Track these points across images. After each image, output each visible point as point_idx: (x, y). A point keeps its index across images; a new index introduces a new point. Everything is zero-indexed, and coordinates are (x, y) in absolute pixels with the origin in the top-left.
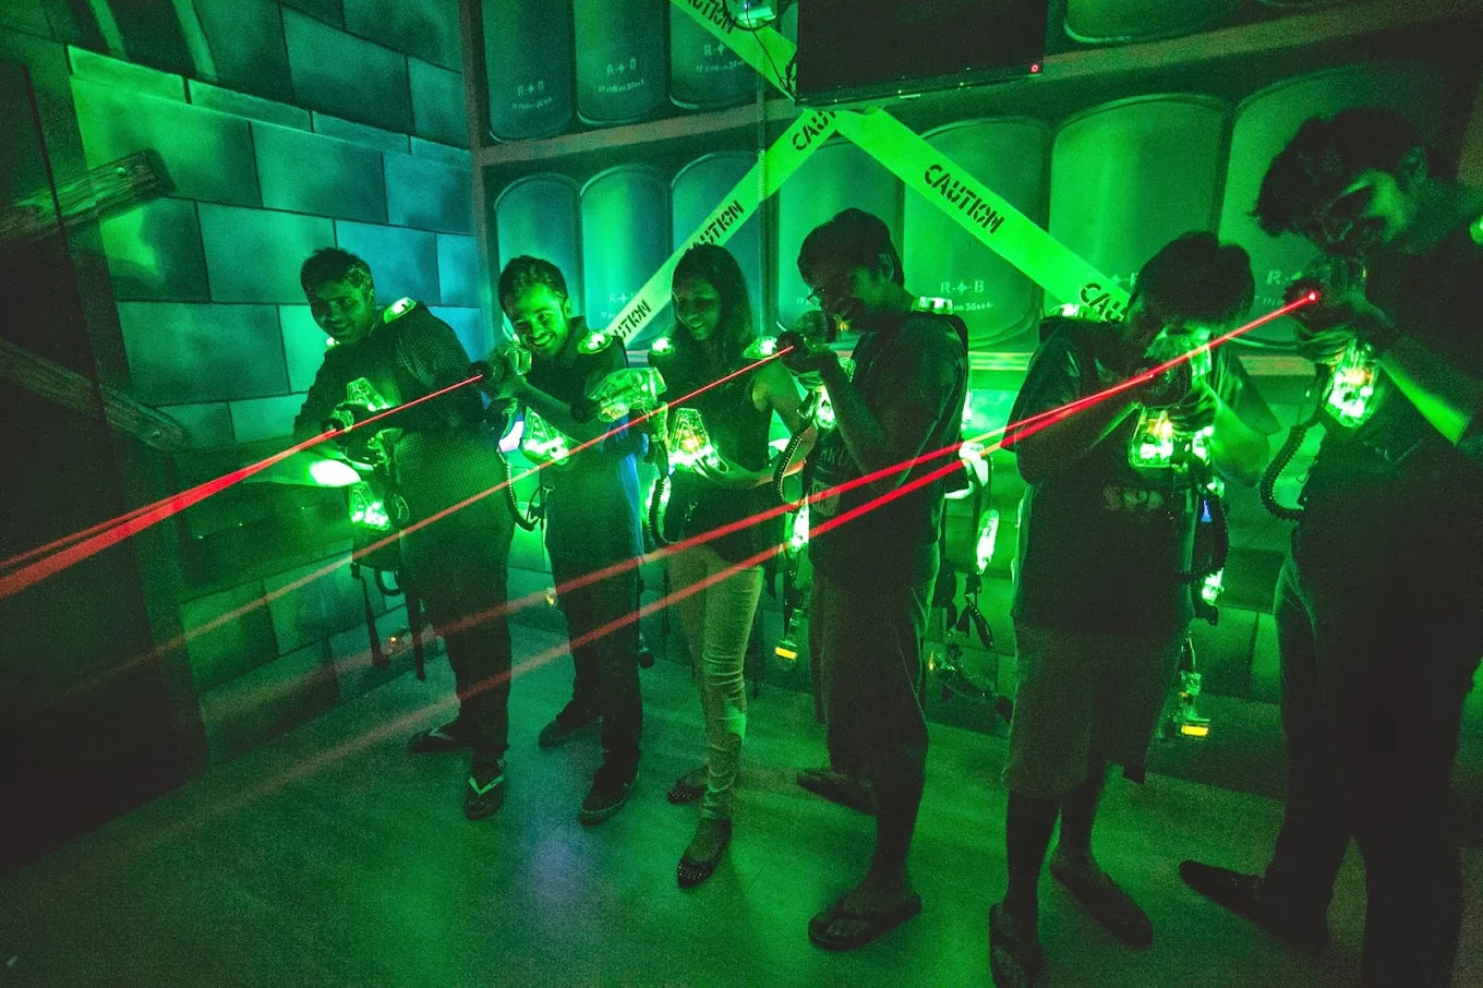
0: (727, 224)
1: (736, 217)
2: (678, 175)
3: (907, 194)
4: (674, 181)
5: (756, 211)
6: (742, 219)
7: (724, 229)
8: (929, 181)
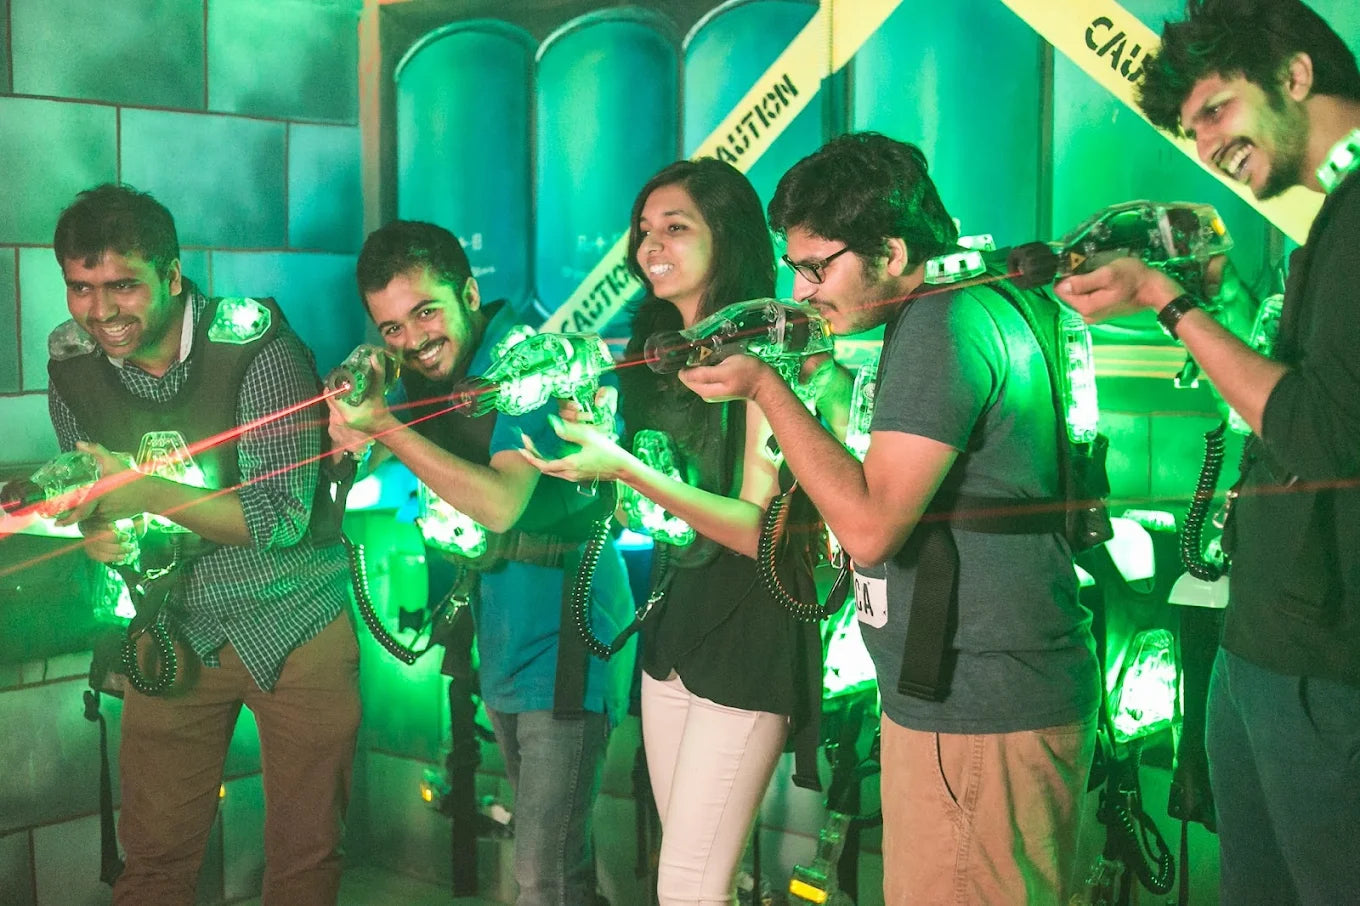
0: (772, 115)
1: (786, 102)
2: (694, 29)
3: (1059, 69)
4: (688, 39)
5: (818, 93)
6: (796, 105)
7: (767, 124)
8: (1091, 45)
